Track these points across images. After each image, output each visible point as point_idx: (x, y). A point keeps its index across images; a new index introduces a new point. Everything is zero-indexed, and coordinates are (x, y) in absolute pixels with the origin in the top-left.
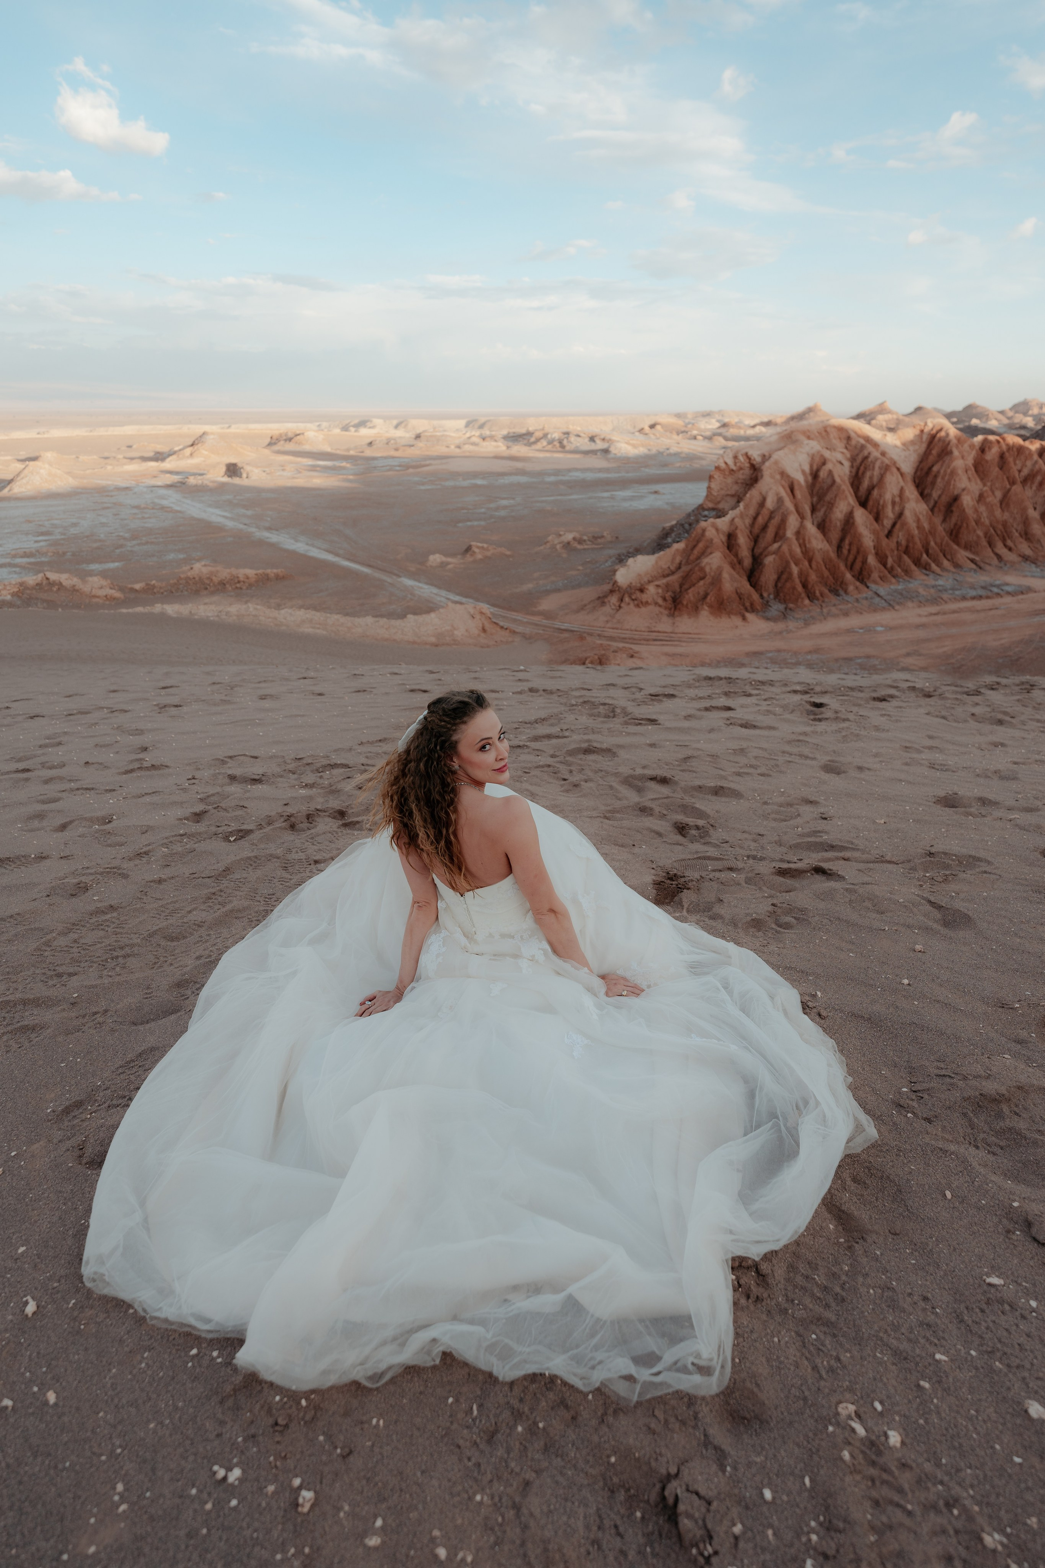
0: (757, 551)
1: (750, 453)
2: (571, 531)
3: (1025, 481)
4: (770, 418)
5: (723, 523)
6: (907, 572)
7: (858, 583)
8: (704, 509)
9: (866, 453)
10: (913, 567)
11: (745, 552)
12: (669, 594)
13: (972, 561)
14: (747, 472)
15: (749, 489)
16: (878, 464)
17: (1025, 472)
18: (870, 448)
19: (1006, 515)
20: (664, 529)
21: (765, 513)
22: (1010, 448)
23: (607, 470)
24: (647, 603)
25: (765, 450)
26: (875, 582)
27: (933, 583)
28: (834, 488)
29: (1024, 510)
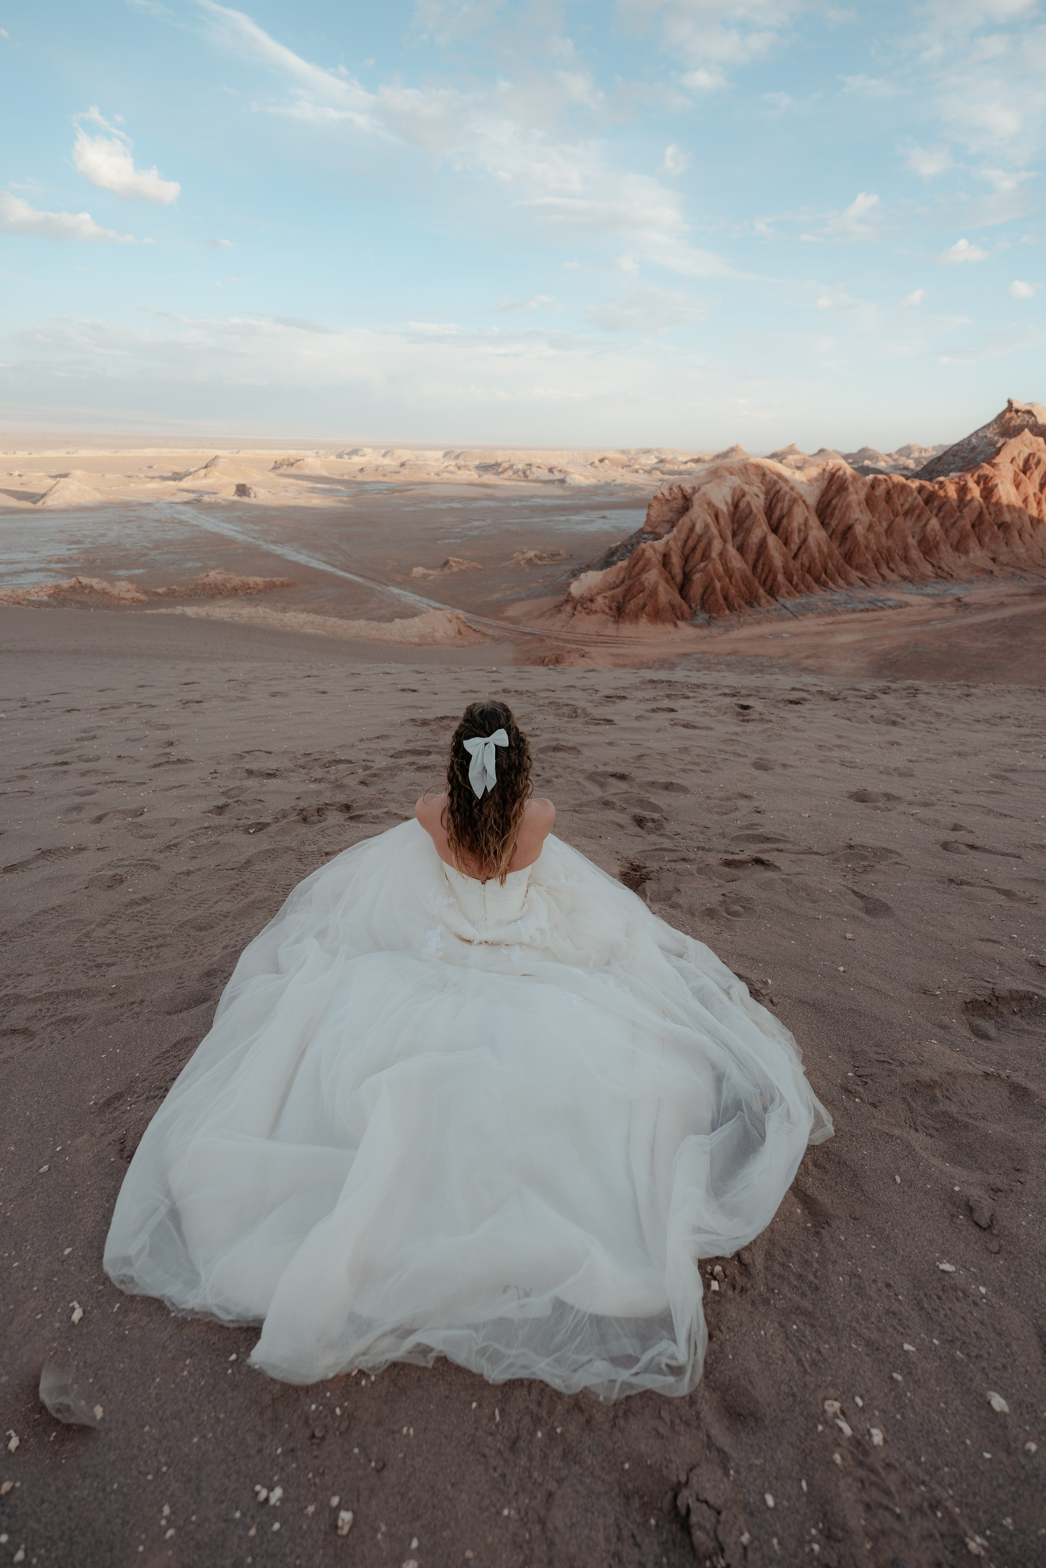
0: (687, 569)
1: (682, 486)
2: (533, 550)
3: (906, 514)
4: (700, 456)
5: (659, 544)
6: (809, 588)
7: (769, 597)
8: (644, 533)
9: (778, 488)
10: (814, 584)
11: (677, 570)
12: (615, 604)
13: (862, 580)
14: (680, 501)
15: (682, 516)
16: (787, 497)
17: (907, 506)
18: (781, 483)
19: (890, 542)
20: (610, 548)
21: (694, 536)
22: (895, 486)
23: (563, 498)
24: (596, 611)
25: (695, 483)
26: (783, 597)
27: (830, 597)
28: (752, 516)
29: (904, 538)
